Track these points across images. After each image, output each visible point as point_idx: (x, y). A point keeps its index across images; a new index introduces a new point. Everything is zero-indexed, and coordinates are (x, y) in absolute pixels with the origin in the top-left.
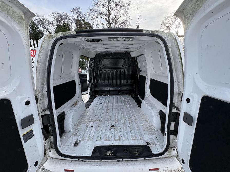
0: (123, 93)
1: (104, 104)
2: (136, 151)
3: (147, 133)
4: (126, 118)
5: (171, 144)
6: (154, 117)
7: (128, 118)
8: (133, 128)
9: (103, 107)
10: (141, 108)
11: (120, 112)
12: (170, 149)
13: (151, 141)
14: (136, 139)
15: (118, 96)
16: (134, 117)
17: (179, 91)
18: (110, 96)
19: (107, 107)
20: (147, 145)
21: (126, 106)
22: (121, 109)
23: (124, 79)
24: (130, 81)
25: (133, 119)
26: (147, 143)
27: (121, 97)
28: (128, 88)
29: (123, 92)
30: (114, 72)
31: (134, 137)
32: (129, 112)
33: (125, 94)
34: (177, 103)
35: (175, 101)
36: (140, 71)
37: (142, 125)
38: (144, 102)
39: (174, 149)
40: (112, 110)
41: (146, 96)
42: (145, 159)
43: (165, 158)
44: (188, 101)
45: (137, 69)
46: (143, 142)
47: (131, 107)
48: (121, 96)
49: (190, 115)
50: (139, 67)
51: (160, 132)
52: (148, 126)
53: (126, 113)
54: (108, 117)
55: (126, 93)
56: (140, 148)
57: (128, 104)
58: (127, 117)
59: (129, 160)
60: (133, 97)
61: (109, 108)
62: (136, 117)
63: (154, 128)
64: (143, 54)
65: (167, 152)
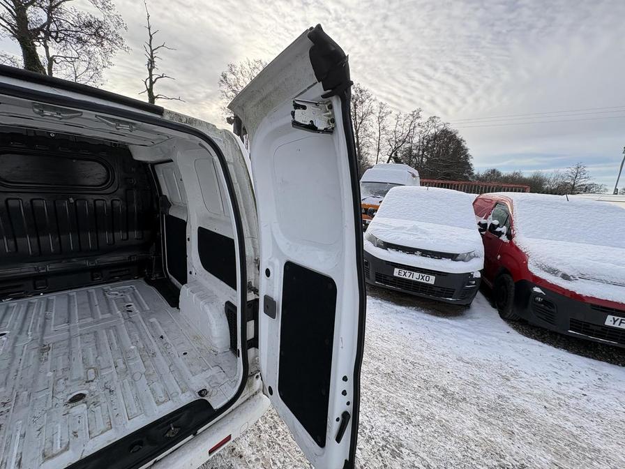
0: (112, 275)
1: (20, 333)
2: (171, 428)
3: (199, 369)
4: (131, 351)
5: (251, 369)
6: (214, 322)
7: (139, 350)
8: (158, 373)
9: (14, 347)
10: (178, 308)
11: (106, 341)
12: (250, 380)
13: (209, 383)
14: (169, 397)
15: (92, 289)
16: (158, 339)
17: (255, 254)
18: (52, 296)
19: (42, 340)
20: (201, 398)
21: (127, 317)
22: (107, 329)
23: (113, 229)
24: (135, 235)
25: (155, 346)
26: (200, 393)
27: (104, 290)
28: (130, 258)
29: (111, 273)
30: (66, 204)
31: (162, 395)
32: (139, 330)
33: (120, 276)
34: (255, 280)
35: (251, 276)
36: (167, 204)
37: (185, 354)
38: (185, 291)
39: (257, 377)
40: (69, 345)
41: (191, 273)
42: (195, 434)
43: (242, 403)
44: (268, 273)
45: (157, 199)
46: (188, 395)
47: (146, 315)
48: (106, 287)
49: (272, 299)
50: (165, 192)
51: (230, 353)
52: (201, 350)
53: (130, 335)
54: (50, 374)
55: (124, 273)
56: (180, 417)
57: (134, 307)
58: (132, 347)
59: (151, 462)
60: (149, 282)
61: (49, 339)
62: (167, 339)
63: (215, 349)
64: (171, 161)
65: (245, 389)
